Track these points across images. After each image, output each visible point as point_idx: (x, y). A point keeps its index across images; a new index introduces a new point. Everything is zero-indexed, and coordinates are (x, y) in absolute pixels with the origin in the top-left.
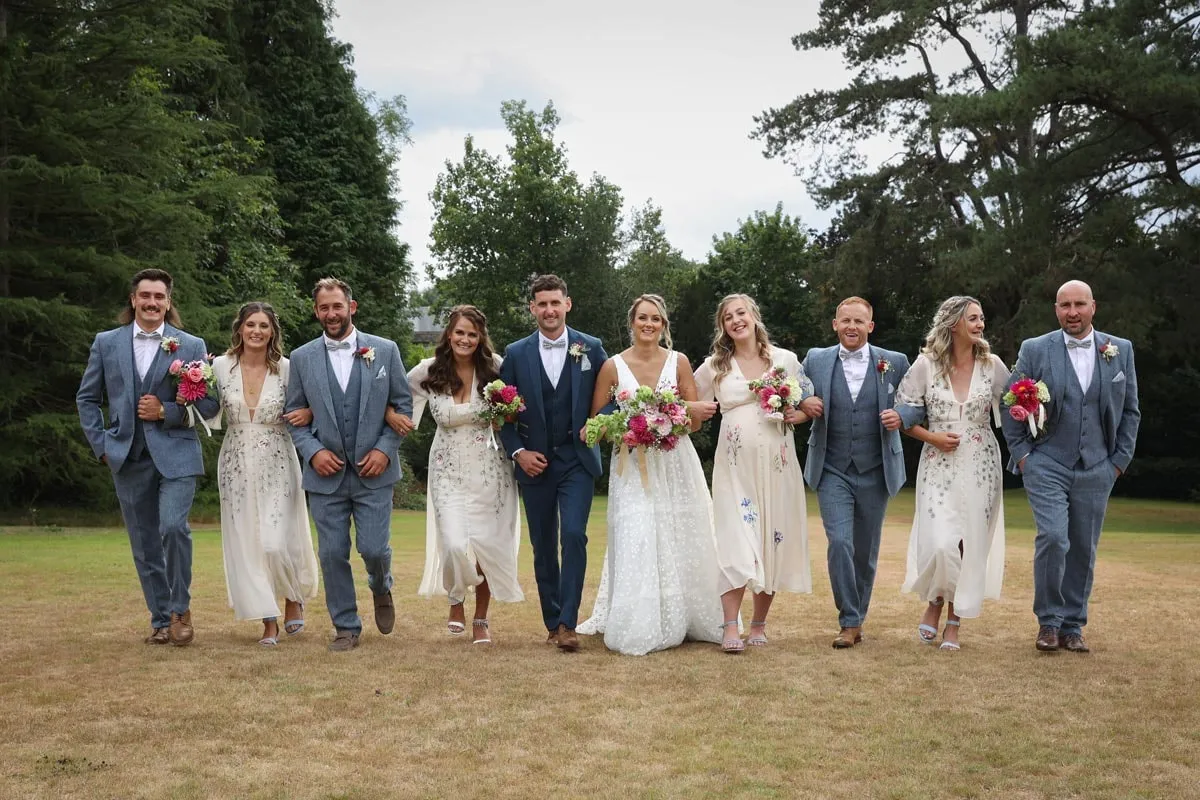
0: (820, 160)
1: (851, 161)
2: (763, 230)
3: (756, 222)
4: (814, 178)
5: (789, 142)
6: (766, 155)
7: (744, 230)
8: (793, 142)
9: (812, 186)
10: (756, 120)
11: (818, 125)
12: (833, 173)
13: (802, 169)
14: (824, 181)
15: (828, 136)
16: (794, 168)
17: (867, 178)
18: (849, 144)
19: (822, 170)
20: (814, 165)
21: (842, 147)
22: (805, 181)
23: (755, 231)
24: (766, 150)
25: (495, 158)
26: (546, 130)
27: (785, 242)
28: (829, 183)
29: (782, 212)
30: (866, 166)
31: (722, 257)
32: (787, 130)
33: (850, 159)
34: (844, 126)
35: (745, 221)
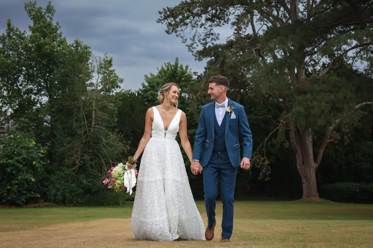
0: (195, 35)
1: (211, 36)
2: (169, 72)
3: (166, 68)
4: (193, 44)
5: (179, 26)
6: (168, 32)
7: (160, 72)
8: (181, 26)
9: (191, 48)
10: (160, 13)
11: (193, 19)
12: (202, 42)
13: (186, 40)
14: (197, 46)
15: (199, 24)
16: (182, 39)
17: (220, 46)
18: (210, 28)
19: (196, 40)
20: (192, 38)
21: (206, 29)
22: (187, 45)
23: (165, 72)
24: (167, 30)
25: (22, 32)
26: (48, 16)
27: (181, 78)
28: (200, 48)
29: (179, 62)
30: (218, 39)
31: (149, 86)
32: (178, 20)
33: (211, 35)
34: (207, 20)
35: (160, 69)
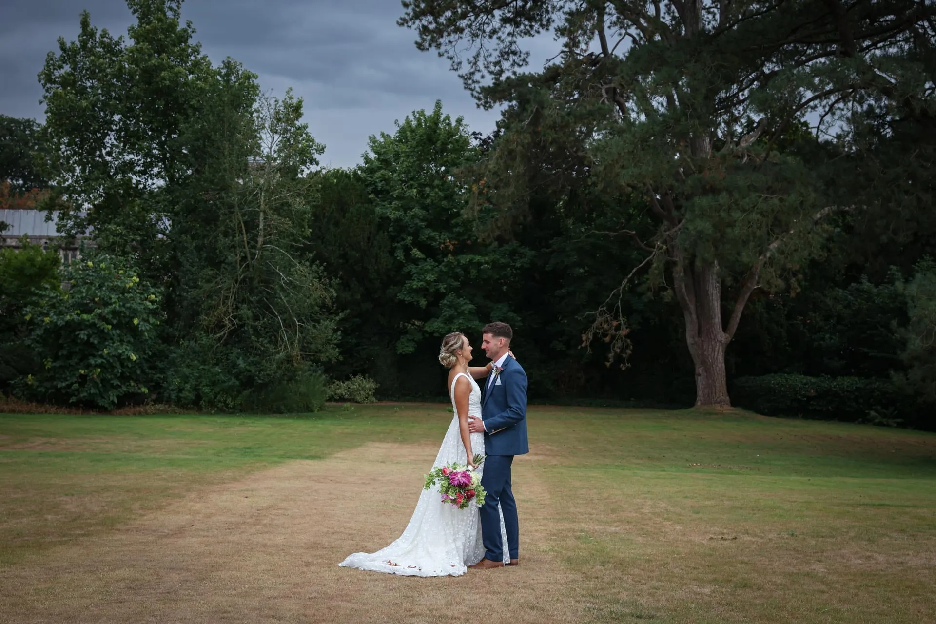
0: (478, 55)
1: (512, 57)
2: (420, 131)
3: (414, 123)
4: (473, 73)
5: (445, 34)
6: (420, 46)
7: (402, 131)
8: (449, 34)
9: (470, 82)
10: (406, 5)
11: (476, 18)
12: (492, 68)
13: (460, 63)
14: (483, 77)
15: (488, 29)
16: (450, 62)
17: (531, 78)
18: (510, 39)
19: (481, 64)
20: (472, 59)
21: (502, 41)
22: (461, 77)
23: (412, 131)
24: (419, 40)
25: (116, 39)
26: (171, 9)
27: (444, 144)
28: (489, 81)
29: (442, 111)
30: (527, 63)
31: (378, 159)
32: (442, 20)
33: (511, 55)
34: (505, 20)
35: (402, 122)
